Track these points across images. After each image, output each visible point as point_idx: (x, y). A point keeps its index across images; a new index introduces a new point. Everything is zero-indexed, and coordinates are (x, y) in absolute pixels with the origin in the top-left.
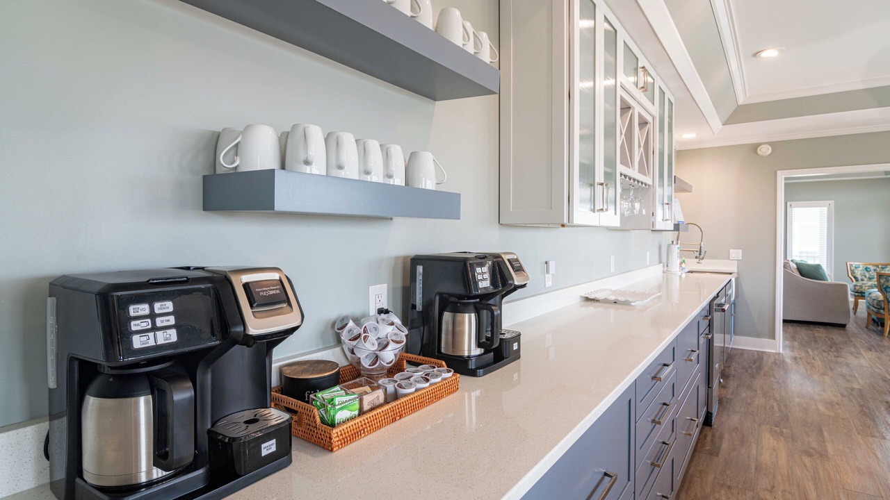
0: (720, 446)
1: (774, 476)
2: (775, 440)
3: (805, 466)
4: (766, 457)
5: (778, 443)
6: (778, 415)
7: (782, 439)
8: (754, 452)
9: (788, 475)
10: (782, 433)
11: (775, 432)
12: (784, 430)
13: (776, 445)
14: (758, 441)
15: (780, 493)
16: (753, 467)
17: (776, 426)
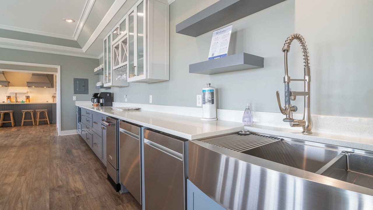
0: (97, 173)
1: (73, 173)
2: (76, 187)
3: (61, 181)
4: (77, 178)
5: (75, 186)
6: (80, 207)
7: (73, 189)
8: (83, 177)
9: (68, 175)
10: (74, 193)
11: (78, 192)
12: (73, 196)
13: (76, 184)
14: (84, 183)
15: (70, 169)
16: (81, 172)
17: (78, 196)
